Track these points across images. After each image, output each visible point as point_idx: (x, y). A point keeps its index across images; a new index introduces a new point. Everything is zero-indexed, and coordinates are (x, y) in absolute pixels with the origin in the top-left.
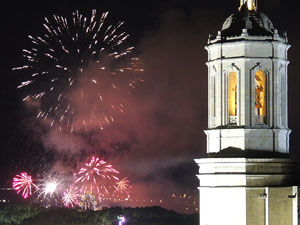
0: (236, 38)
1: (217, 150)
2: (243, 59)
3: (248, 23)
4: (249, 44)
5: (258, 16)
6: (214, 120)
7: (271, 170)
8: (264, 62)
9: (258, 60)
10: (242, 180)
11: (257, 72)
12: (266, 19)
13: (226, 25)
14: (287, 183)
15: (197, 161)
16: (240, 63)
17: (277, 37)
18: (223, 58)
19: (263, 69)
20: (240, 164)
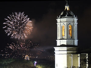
0: (64, 17)
1: (59, 45)
2: (66, 23)
3: (67, 13)
4: (67, 19)
5: (70, 12)
6: (59, 37)
7: (73, 50)
8: (71, 23)
9: (70, 23)
10: (66, 52)
11: (69, 26)
12: (72, 12)
13: (62, 14)
14: (77, 53)
15: (54, 48)
16: (65, 23)
17: (74, 17)
18: (61, 22)
19: (71, 25)
20: (65, 48)
